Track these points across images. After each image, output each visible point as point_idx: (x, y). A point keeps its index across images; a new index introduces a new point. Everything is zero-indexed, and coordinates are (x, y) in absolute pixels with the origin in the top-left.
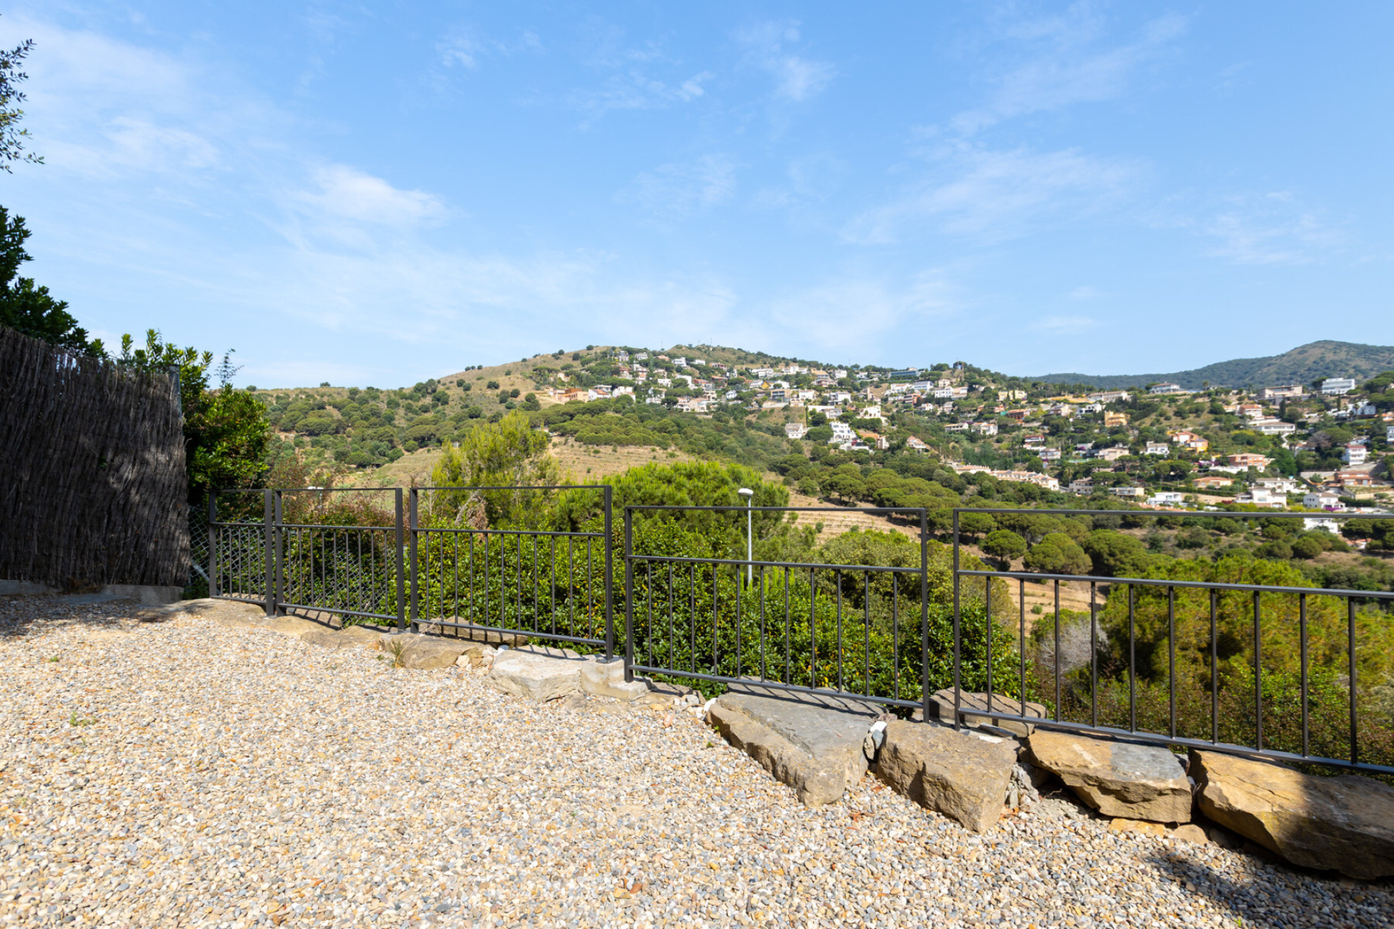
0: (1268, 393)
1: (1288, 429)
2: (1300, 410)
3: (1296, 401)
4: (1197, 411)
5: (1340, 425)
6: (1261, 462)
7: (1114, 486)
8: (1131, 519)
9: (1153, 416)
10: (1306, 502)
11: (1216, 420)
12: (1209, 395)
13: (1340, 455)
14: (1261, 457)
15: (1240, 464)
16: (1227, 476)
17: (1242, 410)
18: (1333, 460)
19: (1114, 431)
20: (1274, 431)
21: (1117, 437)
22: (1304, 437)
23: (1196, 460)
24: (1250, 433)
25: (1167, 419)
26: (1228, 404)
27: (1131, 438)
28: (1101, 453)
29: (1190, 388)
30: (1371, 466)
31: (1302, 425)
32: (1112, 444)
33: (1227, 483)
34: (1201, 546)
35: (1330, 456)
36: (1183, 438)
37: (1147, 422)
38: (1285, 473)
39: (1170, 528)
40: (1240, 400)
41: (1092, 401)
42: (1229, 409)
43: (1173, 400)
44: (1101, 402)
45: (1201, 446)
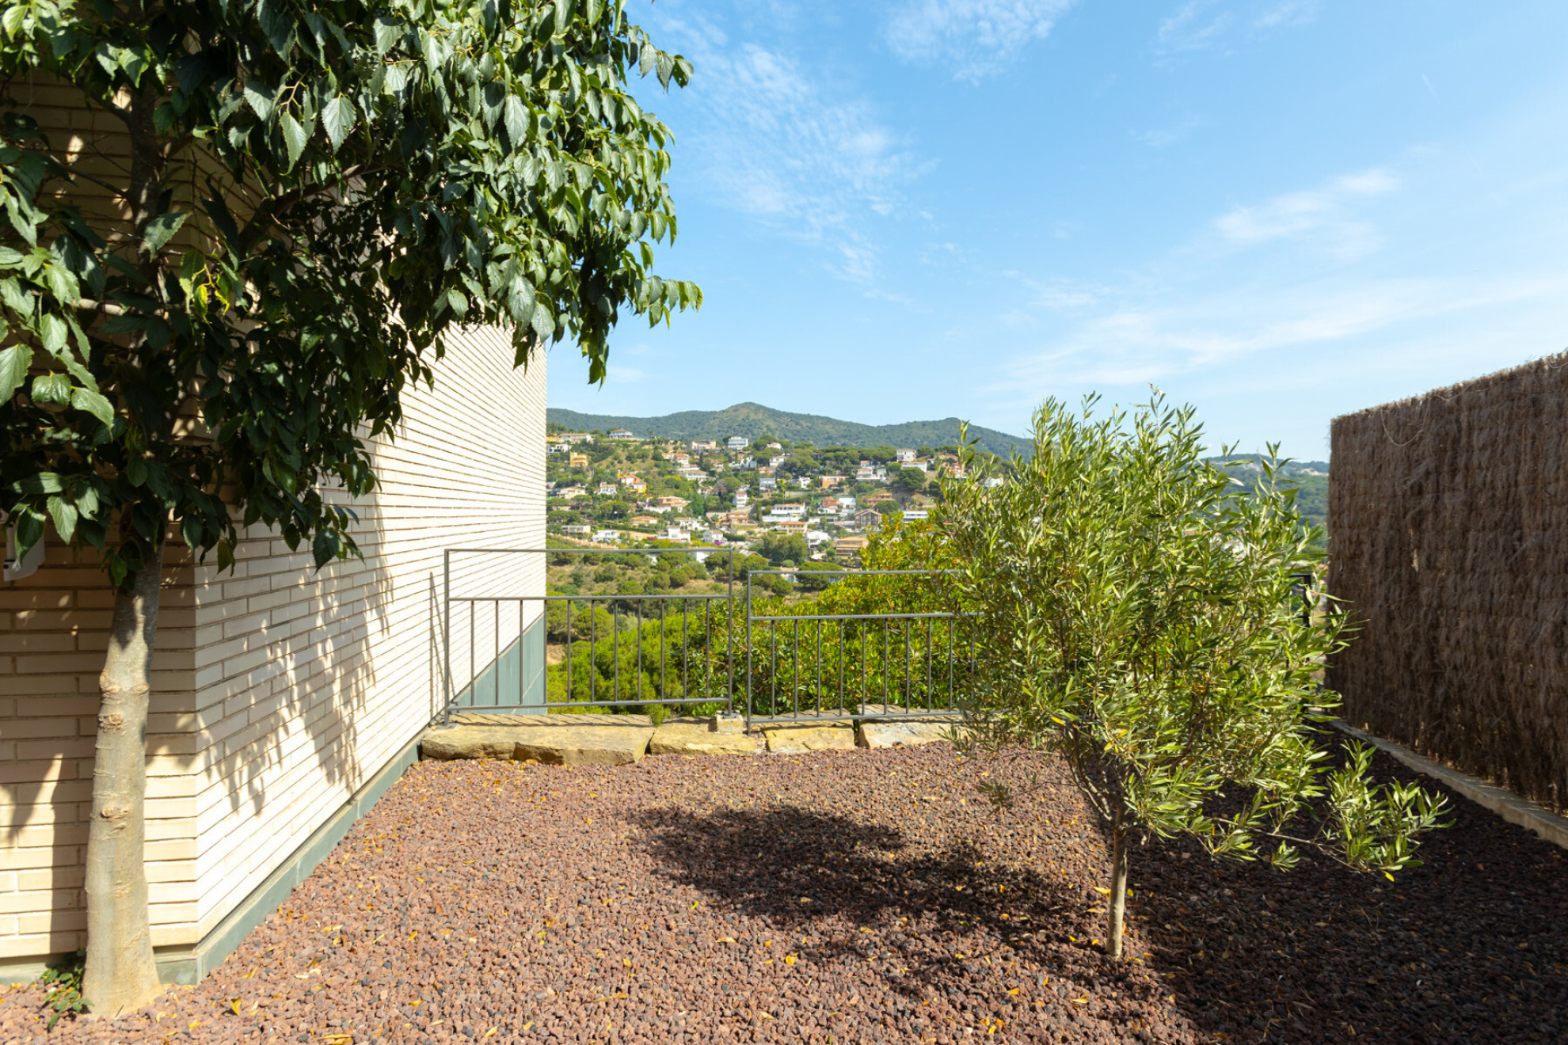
0: (694, 445)
1: (703, 477)
2: (712, 461)
3: (711, 453)
4: (643, 457)
5: (736, 475)
6: (681, 504)
7: (567, 524)
8: (562, 557)
9: (610, 459)
10: (704, 538)
11: (656, 466)
12: (654, 443)
13: (731, 499)
14: (680, 500)
15: (665, 505)
16: (654, 515)
17: (675, 457)
18: (727, 503)
19: (576, 471)
20: (694, 477)
21: (577, 477)
22: (712, 483)
23: (635, 501)
24: (677, 478)
25: (620, 462)
26: (666, 452)
27: (590, 479)
28: (563, 491)
29: (640, 436)
30: (749, 508)
31: (712, 474)
32: (572, 483)
33: (654, 521)
34: (611, 579)
35: (725, 500)
36: (629, 481)
37: (605, 463)
38: (696, 514)
39: (593, 564)
40: (675, 449)
41: (562, 440)
42: (667, 457)
43: (626, 446)
44: (569, 443)
45: (641, 488)
